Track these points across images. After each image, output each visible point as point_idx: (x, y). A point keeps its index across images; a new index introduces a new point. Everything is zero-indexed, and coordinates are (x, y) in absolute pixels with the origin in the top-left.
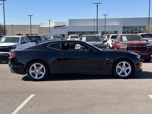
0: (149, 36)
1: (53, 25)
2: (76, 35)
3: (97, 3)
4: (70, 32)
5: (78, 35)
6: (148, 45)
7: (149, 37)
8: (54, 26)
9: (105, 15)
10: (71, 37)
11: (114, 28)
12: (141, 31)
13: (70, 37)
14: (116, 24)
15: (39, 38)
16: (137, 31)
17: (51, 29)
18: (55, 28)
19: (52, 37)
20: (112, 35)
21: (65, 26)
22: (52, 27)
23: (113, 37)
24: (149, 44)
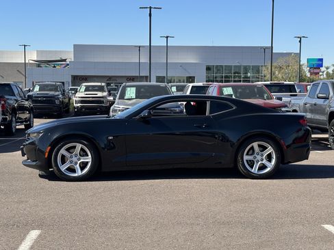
0: (277, 88)
1: (32, 57)
2: (99, 84)
3: (150, 8)
4: (77, 76)
5: (103, 84)
6: (283, 109)
7: (276, 90)
8: (36, 59)
9: (167, 37)
10: (87, 89)
11: (185, 70)
12: (249, 78)
13: (83, 88)
14: (191, 59)
15: (7, 89)
16: (240, 77)
17: (28, 67)
18: (39, 66)
19: (37, 89)
20: (191, 85)
21: (65, 60)
22: (31, 62)
23: (195, 89)
24: (286, 106)
